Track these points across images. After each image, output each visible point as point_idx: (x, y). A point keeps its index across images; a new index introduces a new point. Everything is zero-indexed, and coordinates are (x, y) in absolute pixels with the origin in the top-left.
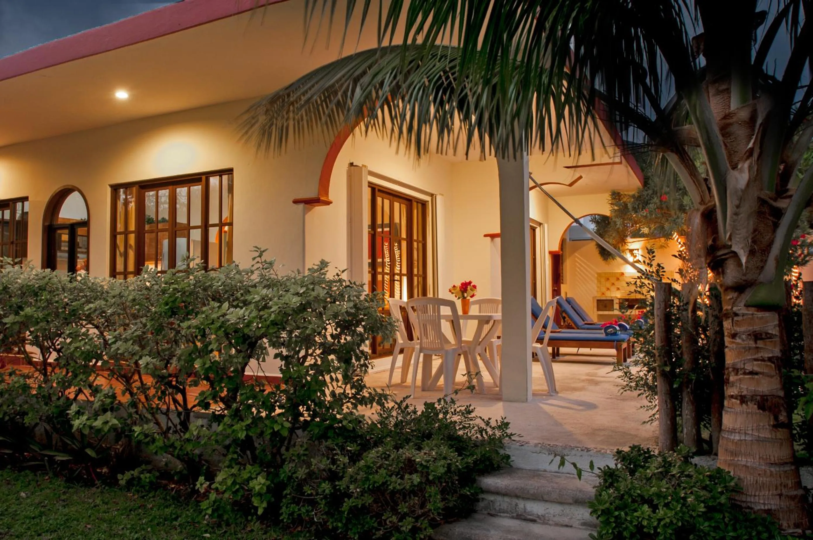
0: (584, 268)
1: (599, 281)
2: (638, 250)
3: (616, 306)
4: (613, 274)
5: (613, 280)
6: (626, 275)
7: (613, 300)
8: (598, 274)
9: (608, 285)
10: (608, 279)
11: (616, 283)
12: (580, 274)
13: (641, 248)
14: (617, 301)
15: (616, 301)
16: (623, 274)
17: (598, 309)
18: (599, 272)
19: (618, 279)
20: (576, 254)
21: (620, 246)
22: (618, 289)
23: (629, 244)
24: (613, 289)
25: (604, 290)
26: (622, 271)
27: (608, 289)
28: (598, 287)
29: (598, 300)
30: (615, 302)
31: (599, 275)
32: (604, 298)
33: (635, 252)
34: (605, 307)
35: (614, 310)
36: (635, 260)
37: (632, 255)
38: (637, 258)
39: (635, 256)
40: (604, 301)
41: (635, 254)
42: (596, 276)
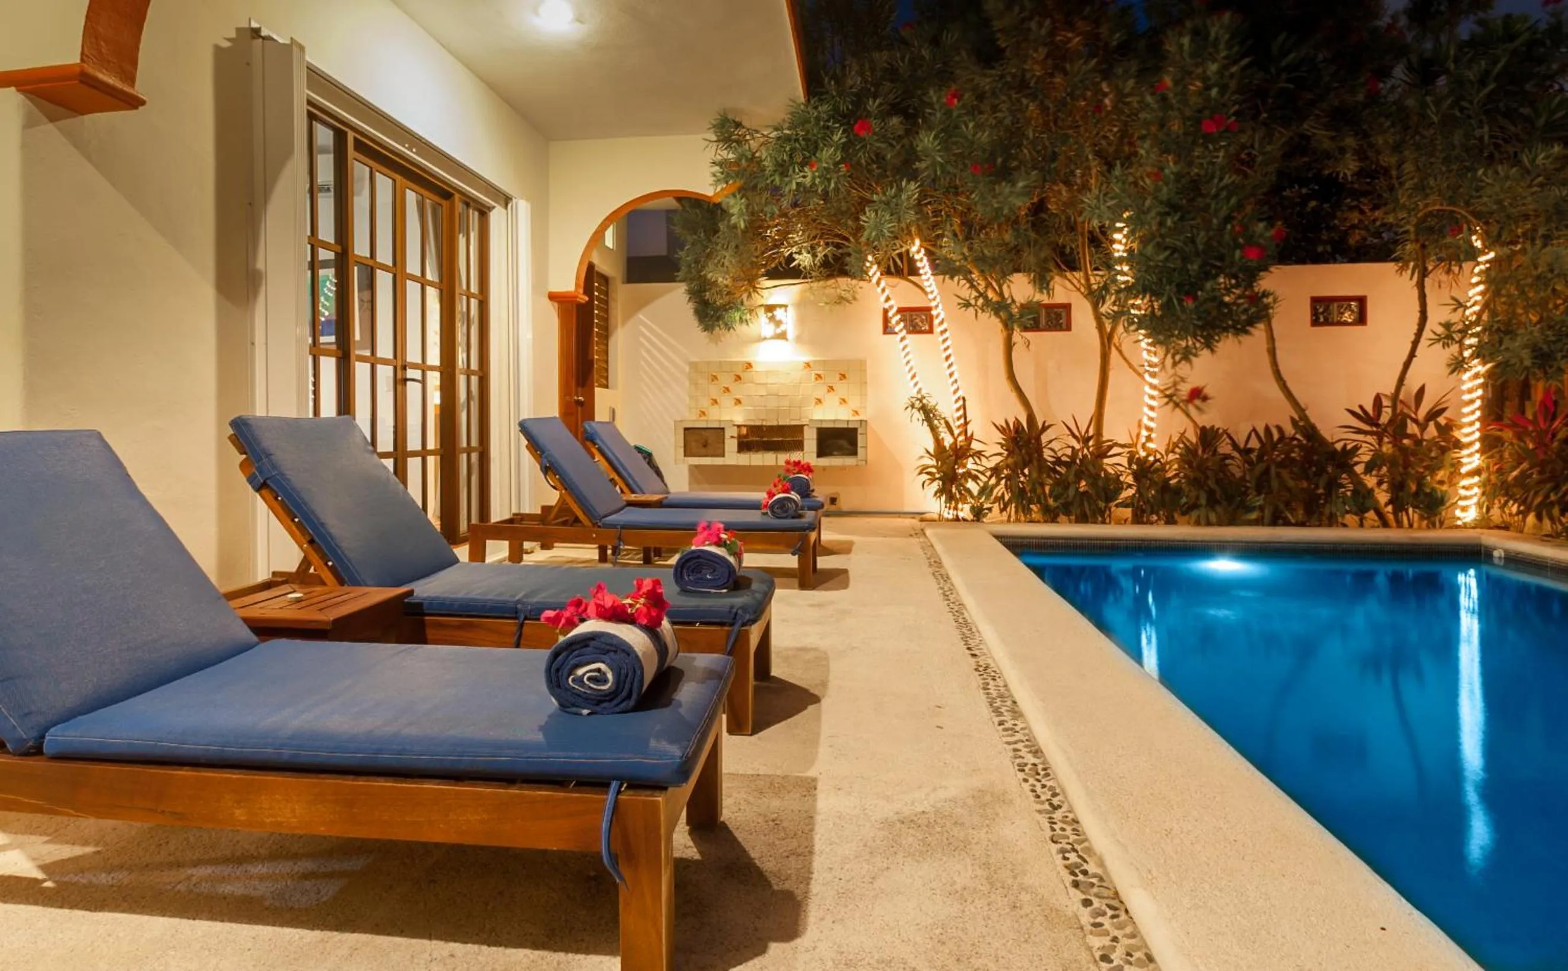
0: (660, 351)
1: (694, 383)
2: (786, 306)
3: (731, 445)
4: (726, 367)
5: (726, 380)
6: (756, 368)
7: (723, 429)
8: (691, 364)
9: (714, 391)
10: (715, 378)
11: (733, 387)
12: (649, 365)
13: (793, 305)
14: (734, 432)
15: (731, 432)
16: (749, 365)
17: (687, 453)
18: (694, 359)
19: (738, 378)
20: (641, 316)
21: (745, 296)
22: (738, 402)
23: (765, 293)
24: (726, 401)
25: (705, 403)
26: (747, 360)
27: (715, 402)
28: (691, 397)
29: (686, 429)
30: (728, 433)
31: (694, 366)
32: (703, 425)
33: (779, 313)
34: (705, 446)
35: (726, 454)
36: (779, 331)
37: (772, 319)
38: (783, 328)
39: (778, 323)
40: (703, 432)
41: (778, 318)
42: (687, 369)
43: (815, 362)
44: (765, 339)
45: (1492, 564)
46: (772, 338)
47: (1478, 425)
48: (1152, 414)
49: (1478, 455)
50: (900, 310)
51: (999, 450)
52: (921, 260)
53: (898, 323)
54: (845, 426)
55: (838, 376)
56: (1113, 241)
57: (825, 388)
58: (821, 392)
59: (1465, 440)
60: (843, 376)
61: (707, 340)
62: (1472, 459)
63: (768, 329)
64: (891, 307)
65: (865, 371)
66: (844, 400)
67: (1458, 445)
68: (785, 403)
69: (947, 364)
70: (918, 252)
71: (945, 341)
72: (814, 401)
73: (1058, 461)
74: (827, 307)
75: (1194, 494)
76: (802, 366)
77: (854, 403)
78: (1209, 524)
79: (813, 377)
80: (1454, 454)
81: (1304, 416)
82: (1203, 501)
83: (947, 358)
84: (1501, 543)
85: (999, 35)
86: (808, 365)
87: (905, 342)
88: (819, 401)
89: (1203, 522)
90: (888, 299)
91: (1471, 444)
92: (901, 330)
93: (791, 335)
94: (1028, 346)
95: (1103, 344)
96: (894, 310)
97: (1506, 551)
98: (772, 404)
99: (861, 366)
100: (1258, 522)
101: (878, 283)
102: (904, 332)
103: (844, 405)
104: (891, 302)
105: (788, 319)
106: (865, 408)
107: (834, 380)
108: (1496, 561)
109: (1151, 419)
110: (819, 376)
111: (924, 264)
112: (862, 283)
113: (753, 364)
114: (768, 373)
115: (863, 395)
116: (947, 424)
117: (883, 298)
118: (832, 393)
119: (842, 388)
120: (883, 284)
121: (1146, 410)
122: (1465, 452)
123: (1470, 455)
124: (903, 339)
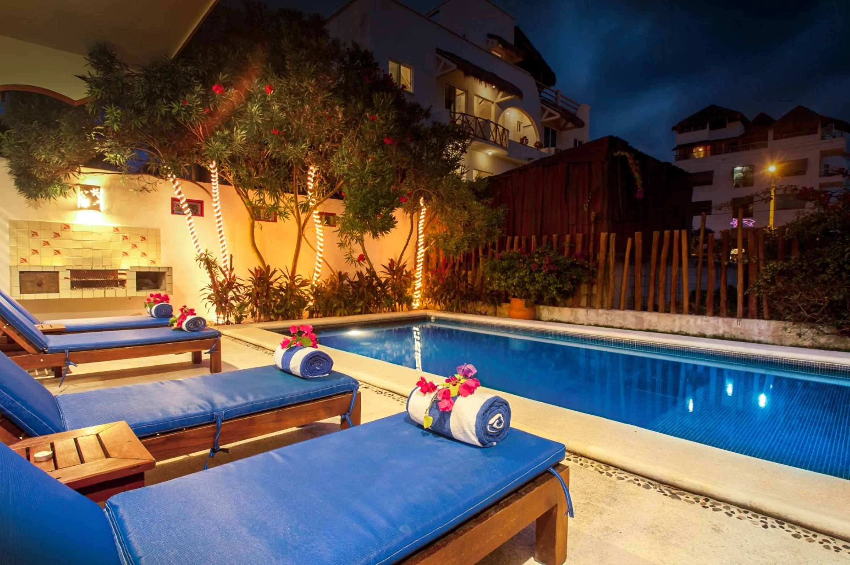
1: (15, 237)
2: (99, 187)
3: (64, 284)
4: (46, 226)
5: (45, 236)
6: (73, 228)
8: (11, 222)
9: (35, 244)
10: (35, 234)
11: (52, 242)
13: (105, 187)
14: (64, 273)
16: (67, 226)
17: (24, 290)
18: (15, 219)
19: (57, 235)
22: (58, 252)
23: (81, 176)
24: (46, 251)
25: (26, 253)
26: (66, 222)
27: (36, 252)
28: (12, 248)
29: (21, 272)
30: (61, 276)
31: (14, 224)
32: (33, 269)
33: (94, 192)
34: (40, 285)
35: (60, 291)
36: (94, 204)
37: (90, 195)
38: (97, 202)
39: (95, 199)
40: (38, 275)
41: (94, 195)
42: (7, 225)
43: (122, 227)
44: (82, 208)
45: (431, 322)
46: (89, 208)
47: (421, 271)
48: (320, 266)
49: (420, 283)
50: (188, 201)
51: (250, 284)
52: (215, 174)
53: (186, 208)
54: (147, 270)
55: (140, 239)
56: (308, 181)
57: (131, 246)
58: (127, 248)
59: (417, 277)
60: (144, 239)
61: (27, 205)
62: (418, 284)
63: (85, 202)
64: (182, 198)
65: (160, 236)
66: (144, 254)
67: (415, 279)
68: (98, 254)
69: (219, 235)
70: (214, 169)
71: (219, 222)
72: (121, 254)
73: (281, 289)
74: (135, 192)
75: (339, 302)
76: (112, 229)
77: (152, 255)
78: (345, 315)
79: (121, 238)
80: (413, 282)
81: (372, 268)
82: (343, 305)
83: (220, 232)
84: (433, 314)
85: (288, 62)
86: (117, 229)
87: (191, 221)
88: (126, 254)
89: (342, 314)
90: (180, 193)
91: (419, 278)
92: (188, 213)
93: (102, 208)
94: (261, 229)
95: (299, 231)
96: (184, 200)
97: (435, 317)
98: (88, 254)
99: (156, 233)
100: (360, 313)
101: (174, 182)
102: (190, 214)
103: (144, 257)
104: (182, 195)
105: (102, 195)
106: (160, 259)
107: (137, 240)
108: (432, 321)
109: (319, 268)
110: (125, 238)
111: (215, 177)
112: (161, 180)
113: (71, 226)
114: (83, 233)
115: (159, 251)
116: (221, 269)
117: (176, 192)
118: (135, 249)
119: (143, 247)
120: (177, 183)
121: (317, 263)
122: (417, 281)
123: (418, 283)
124: (189, 218)
